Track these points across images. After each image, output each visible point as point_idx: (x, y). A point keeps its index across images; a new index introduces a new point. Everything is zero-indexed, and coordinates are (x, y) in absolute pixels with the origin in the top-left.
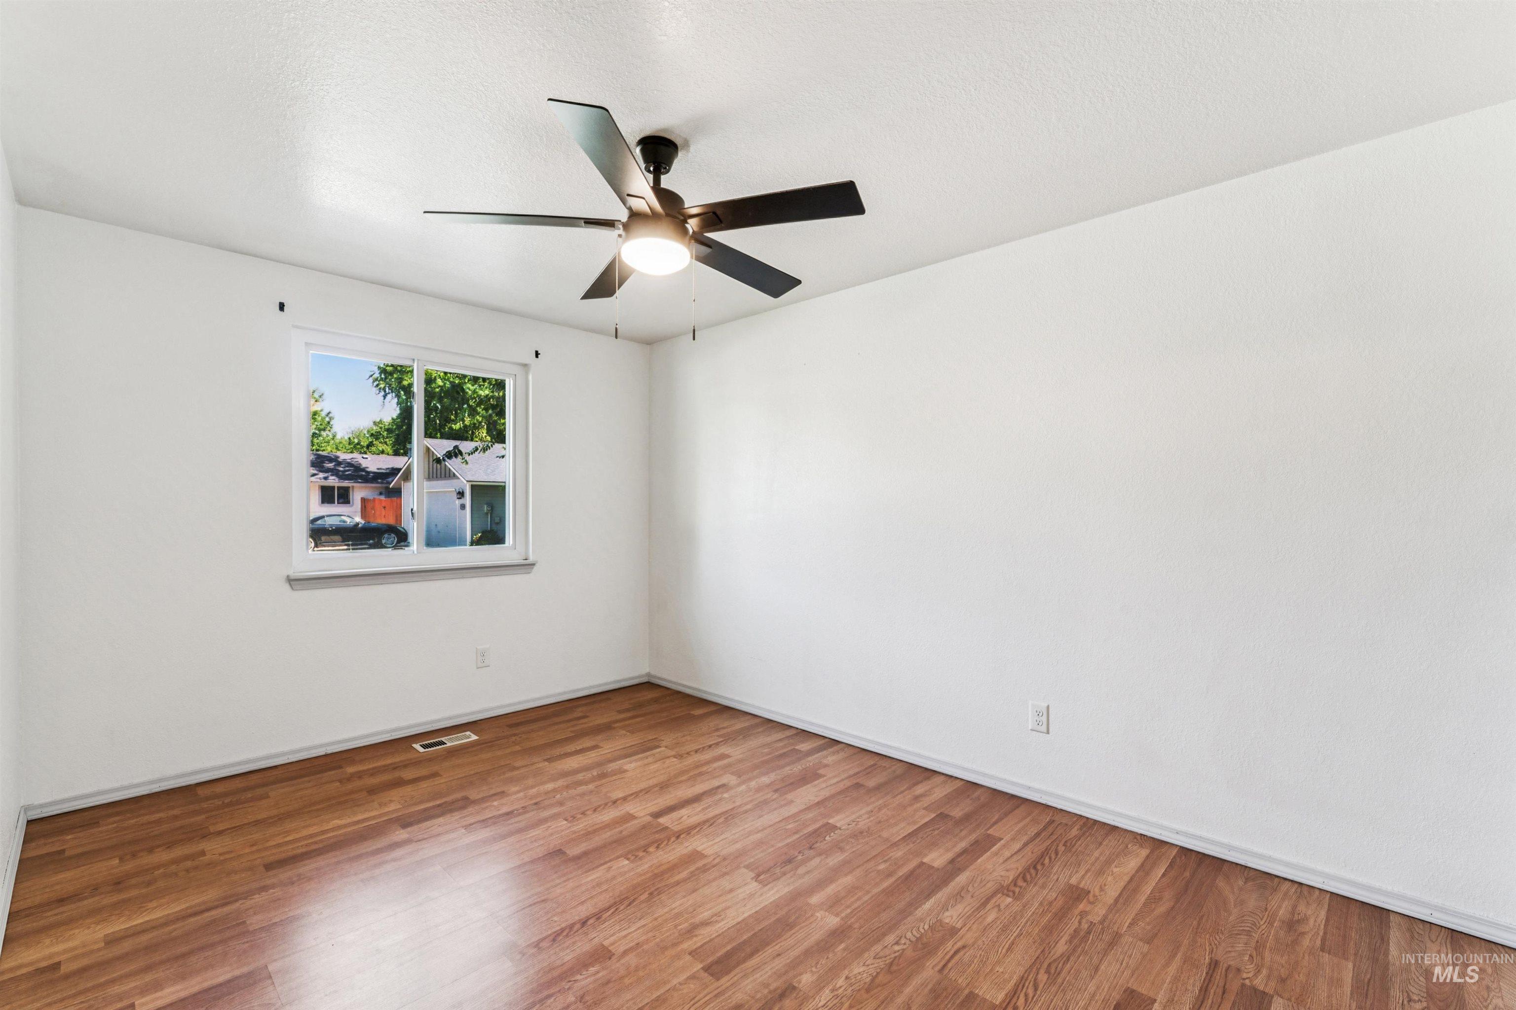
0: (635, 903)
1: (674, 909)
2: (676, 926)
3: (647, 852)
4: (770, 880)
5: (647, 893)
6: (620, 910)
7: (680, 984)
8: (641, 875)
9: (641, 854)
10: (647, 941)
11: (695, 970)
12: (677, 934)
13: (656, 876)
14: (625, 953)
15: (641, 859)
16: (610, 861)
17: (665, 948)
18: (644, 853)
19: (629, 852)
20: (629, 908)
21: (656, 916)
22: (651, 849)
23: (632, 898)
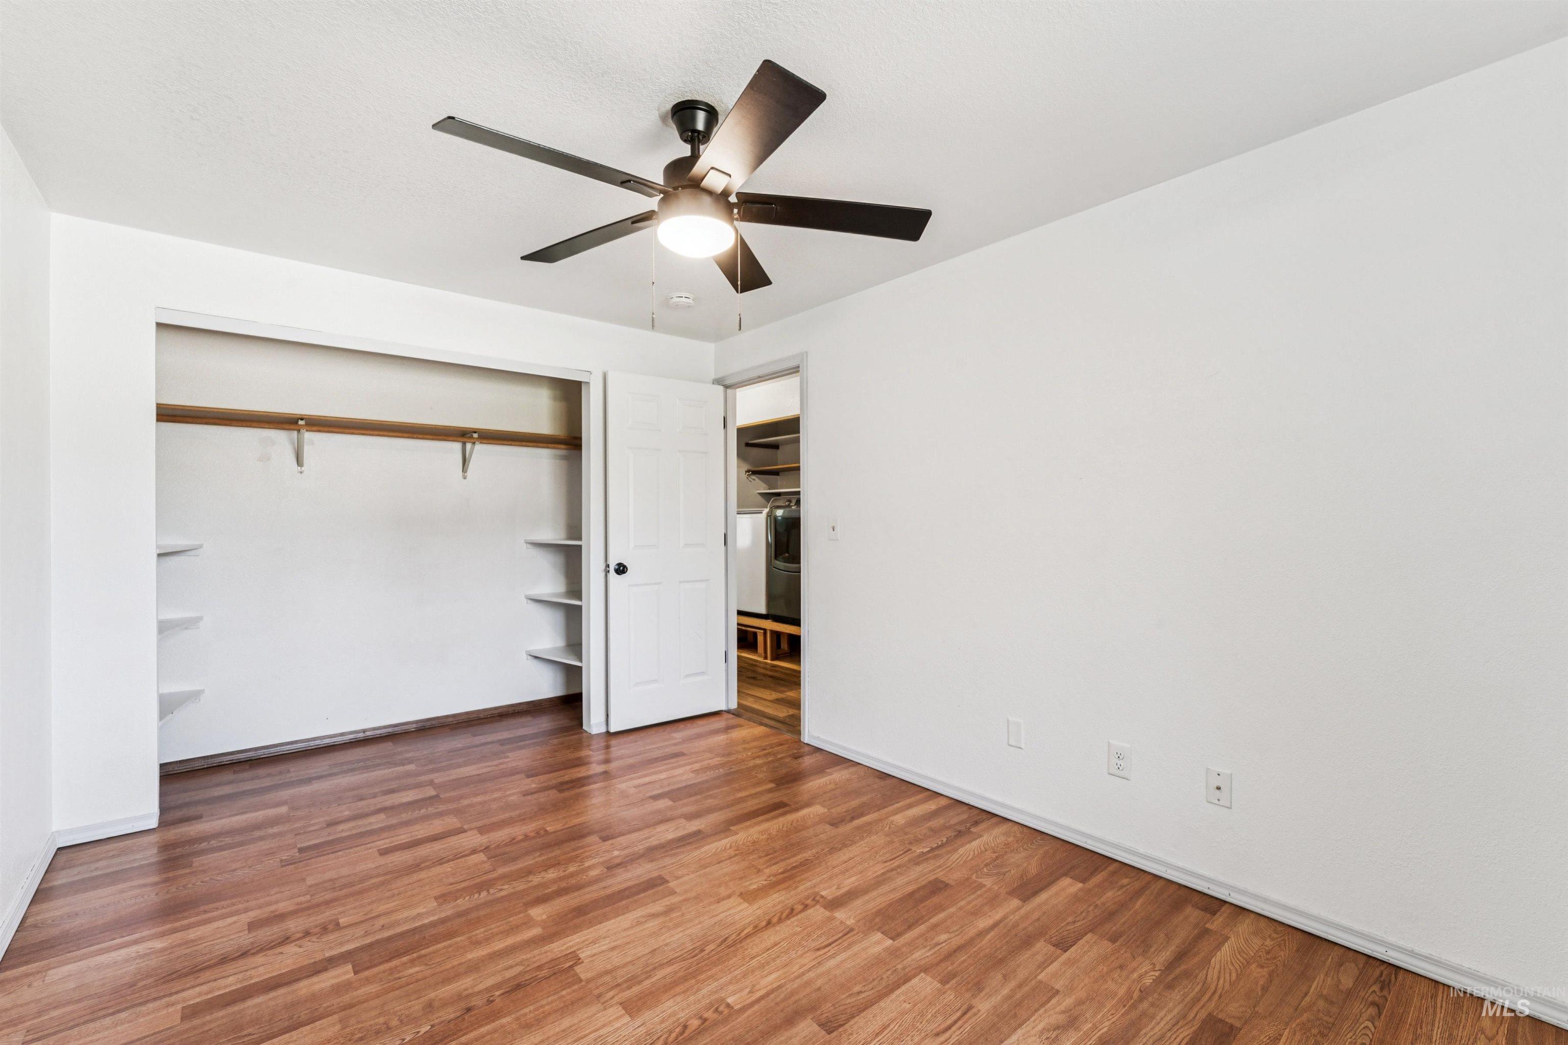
0: (720, 940)
1: (681, 932)
2: (683, 915)
3: (701, 1018)
4: (562, 960)
5: (706, 952)
6: (735, 934)
7: (688, 874)
8: (711, 977)
9: (709, 1014)
10: (710, 904)
11: (675, 882)
12: (683, 908)
13: (694, 975)
14: (729, 897)
15: (711, 1005)
16: (752, 1004)
17: (696, 898)
18: (706, 1015)
19: (725, 1021)
20: (727, 936)
21: (699, 926)
22: (695, 1023)
23: (723, 946)
